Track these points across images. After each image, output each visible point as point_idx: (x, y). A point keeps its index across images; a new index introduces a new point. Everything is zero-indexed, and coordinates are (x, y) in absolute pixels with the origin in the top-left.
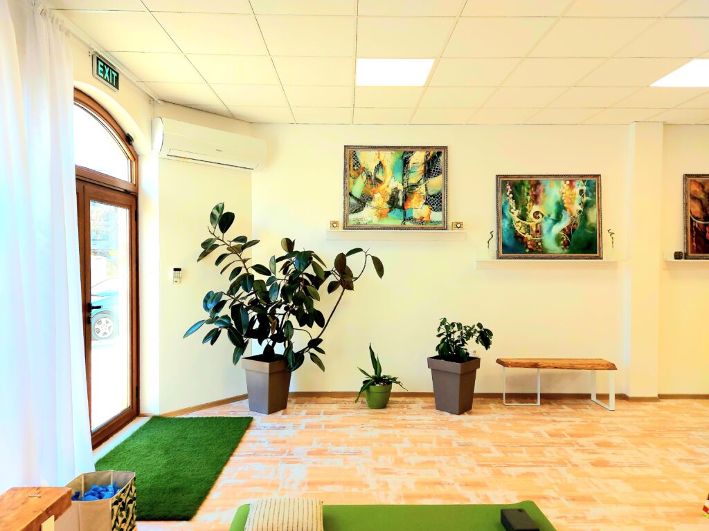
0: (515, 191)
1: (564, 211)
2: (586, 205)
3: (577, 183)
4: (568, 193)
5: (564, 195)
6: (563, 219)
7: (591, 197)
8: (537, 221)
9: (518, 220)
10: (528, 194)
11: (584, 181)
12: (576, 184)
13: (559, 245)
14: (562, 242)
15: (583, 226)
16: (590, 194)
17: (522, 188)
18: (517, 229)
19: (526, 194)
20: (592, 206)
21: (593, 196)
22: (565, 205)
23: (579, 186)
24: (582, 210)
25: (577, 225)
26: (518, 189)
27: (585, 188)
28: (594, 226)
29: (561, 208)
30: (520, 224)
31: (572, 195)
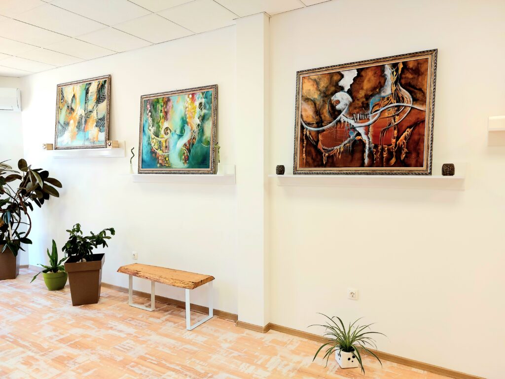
0: (153, 110)
1: (186, 125)
2: (203, 118)
3: (198, 96)
4: (190, 106)
5: (187, 109)
6: (185, 134)
7: (208, 110)
8: (166, 137)
9: (153, 136)
11: (203, 93)
12: (196, 97)
13: (181, 159)
14: (183, 157)
15: (200, 141)
17: (158, 106)
18: (153, 144)
19: (160, 111)
20: (208, 119)
21: (210, 109)
22: (188, 120)
23: (200, 99)
24: (200, 124)
25: (195, 139)
26: (155, 107)
27: (203, 101)
28: (209, 139)
29: (184, 122)
30: (154, 140)
31: (193, 109)
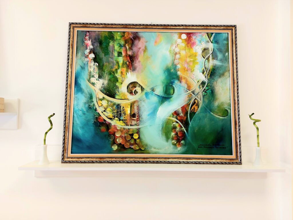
0: (98, 50)
1: (176, 82)
2: (213, 73)
3: (199, 38)
4: (183, 53)
5: (178, 56)
6: (174, 96)
7: (221, 60)
8: (132, 98)
9: (101, 95)
10: (120, 54)
11: (209, 35)
12: (196, 39)
13: (167, 138)
14: (173, 134)
15: (208, 108)
16: (220, 56)
17: (111, 44)
18: (100, 110)
19: (116, 54)
20: (223, 75)
21: (225, 59)
22: (179, 73)
24: (206, 80)
25: (198, 105)
26: (104, 45)
27: (211, 46)
28: (226, 107)
30: (105, 103)
31: (190, 57)
